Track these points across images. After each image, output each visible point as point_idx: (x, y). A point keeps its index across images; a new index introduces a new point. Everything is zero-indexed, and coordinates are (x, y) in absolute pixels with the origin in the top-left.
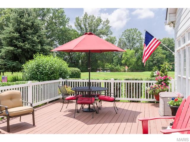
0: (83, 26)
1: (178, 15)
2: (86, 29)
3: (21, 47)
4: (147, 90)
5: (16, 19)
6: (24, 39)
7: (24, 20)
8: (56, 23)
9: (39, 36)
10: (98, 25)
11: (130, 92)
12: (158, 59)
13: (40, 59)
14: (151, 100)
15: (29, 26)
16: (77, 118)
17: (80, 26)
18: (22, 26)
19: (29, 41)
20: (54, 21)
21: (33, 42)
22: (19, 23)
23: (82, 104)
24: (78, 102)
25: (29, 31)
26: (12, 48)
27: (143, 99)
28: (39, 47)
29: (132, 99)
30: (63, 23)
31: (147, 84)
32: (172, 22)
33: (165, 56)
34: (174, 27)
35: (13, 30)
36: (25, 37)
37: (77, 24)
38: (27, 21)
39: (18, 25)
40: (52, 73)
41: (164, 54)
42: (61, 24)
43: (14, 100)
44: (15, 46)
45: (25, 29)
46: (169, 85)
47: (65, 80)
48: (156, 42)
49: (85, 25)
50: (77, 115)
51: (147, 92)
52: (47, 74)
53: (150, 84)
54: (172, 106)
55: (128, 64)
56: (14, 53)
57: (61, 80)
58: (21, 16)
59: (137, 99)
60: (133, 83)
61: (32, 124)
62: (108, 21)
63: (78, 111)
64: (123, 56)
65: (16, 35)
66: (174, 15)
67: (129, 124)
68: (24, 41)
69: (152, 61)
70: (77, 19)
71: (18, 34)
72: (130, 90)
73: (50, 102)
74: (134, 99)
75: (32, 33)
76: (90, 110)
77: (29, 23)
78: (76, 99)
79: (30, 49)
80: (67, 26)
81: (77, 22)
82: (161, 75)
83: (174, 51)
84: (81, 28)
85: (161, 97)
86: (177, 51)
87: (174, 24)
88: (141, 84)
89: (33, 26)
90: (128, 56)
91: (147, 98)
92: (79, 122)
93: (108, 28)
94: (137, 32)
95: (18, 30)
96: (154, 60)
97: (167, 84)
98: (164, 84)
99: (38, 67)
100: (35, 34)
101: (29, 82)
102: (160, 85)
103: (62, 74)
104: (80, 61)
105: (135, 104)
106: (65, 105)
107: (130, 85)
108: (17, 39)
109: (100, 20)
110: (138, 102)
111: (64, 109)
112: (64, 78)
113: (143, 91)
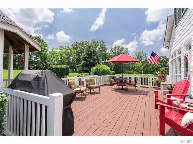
0: (114, 51)
1: (171, 42)
2: (116, 53)
3: (89, 61)
4: (152, 81)
5: (87, 49)
6: (90, 58)
7: (90, 50)
8: (101, 51)
9: (97, 56)
10: (122, 51)
11: (143, 82)
12: (156, 67)
13: (98, 66)
14: (155, 86)
15: (92, 52)
16: (117, 92)
17: (113, 51)
18: (90, 52)
19: (93, 59)
20: (100, 50)
21: (94, 59)
22: (88, 51)
23: (119, 85)
24: (118, 84)
25: (93, 54)
26: (86, 62)
27: (150, 86)
28: (97, 61)
29: (144, 86)
30: (105, 50)
31: (153, 78)
32: (168, 46)
33: (160, 66)
34: (168, 49)
35: (86, 54)
36: (91, 57)
37: (111, 50)
38: (92, 50)
39: (88, 52)
40: (104, 72)
41: (160, 64)
42: (103, 51)
43: (92, 82)
44: (87, 61)
45: (91, 54)
46: (166, 79)
47: (109, 76)
48: (158, 57)
49: (115, 51)
50: (117, 91)
51: (152, 83)
52: (101, 73)
53: (154, 78)
54: (169, 88)
55: (138, 70)
56: (86, 64)
57: (107, 75)
58: (89, 48)
59: (147, 86)
60: (145, 78)
61: (99, 92)
62: (127, 49)
63: (117, 89)
64: (135, 66)
65: (87, 56)
66: (169, 42)
67: (145, 96)
68: (90, 59)
69: (153, 69)
70: (111, 48)
71: (88, 56)
72: (143, 81)
73: (103, 85)
74: (145, 86)
75: (94, 55)
76: (123, 89)
77: (93, 51)
78: (117, 83)
79: (93, 62)
80: (106, 52)
81: (111, 49)
82: (161, 74)
83: (168, 61)
84: (113, 53)
85: (162, 84)
86: (171, 61)
87: (169, 47)
88: (149, 78)
89: (94, 52)
90: (138, 66)
91: (152, 85)
92: (119, 93)
93: (127, 52)
94: (144, 53)
95: (88, 54)
96: (154, 68)
97: (165, 79)
98: (163, 79)
99: (98, 69)
100: (95, 55)
101: (96, 75)
102: (160, 79)
103: (108, 73)
104: (112, 68)
105: (146, 88)
106: (111, 87)
107: (143, 79)
108: (87, 58)
109: (123, 48)
110: (147, 87)
111: (110, 88)
112: (109, 75)
113: (150, 82)
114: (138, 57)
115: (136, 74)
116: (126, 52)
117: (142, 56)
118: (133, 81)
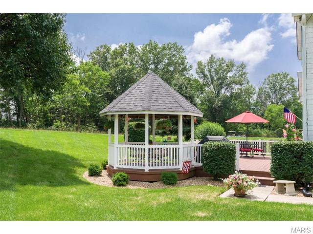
0: (207, 72)
2: (212, 77)
10: (229, 71)
17: (203, 73)
37: (198, 70)
49: (210, 71)
55: (273, 125)
62: (243, 66)
70: (200, 65)
76: (247, 157)
84: (205, 76)
90: (274, 114)
94: (288, 77)
114: (273, 88)
115: (268, 136)
116: (241, 75)
117: (284, 85)
118: (260, 146)
